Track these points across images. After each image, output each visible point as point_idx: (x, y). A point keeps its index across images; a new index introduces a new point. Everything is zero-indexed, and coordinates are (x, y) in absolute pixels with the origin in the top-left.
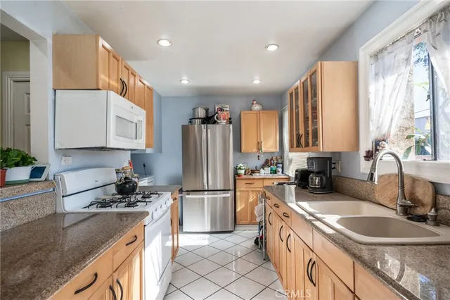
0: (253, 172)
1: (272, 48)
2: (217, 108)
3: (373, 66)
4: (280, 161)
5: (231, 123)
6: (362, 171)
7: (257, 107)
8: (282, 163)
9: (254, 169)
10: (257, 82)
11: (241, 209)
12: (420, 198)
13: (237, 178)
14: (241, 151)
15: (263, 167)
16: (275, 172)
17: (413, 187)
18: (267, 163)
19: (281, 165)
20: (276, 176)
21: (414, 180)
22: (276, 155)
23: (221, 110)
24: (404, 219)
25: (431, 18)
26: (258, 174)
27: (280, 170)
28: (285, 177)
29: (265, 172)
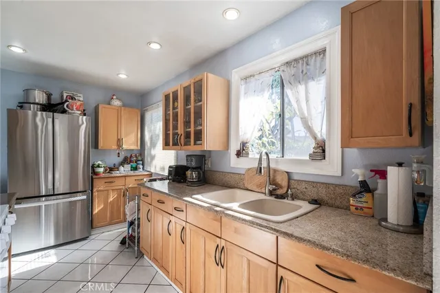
0: (111, 170)
1: (155, 46)
2: (65, 95)
3: (243, 86)
4: (140, 158)
5: (85, 115)
6: (232, 165)
7: (116, 103)
8: (143, 160)
9: (112, 166)
10: (123, 76)
11: (99, 211)
12: (279, 183)
13: (94, 177)
14: (98, 148)
15: (122, 164)
16: (136, 169)
17: (274, 176)
18: (126, 161)
19: (141, 162)
20: (137, 173)
21: (275, 171)
22: (136, 152)
23: (72, 98)
24: (272, 198)
25: (287, 63)
26: (118, 172)
27: (141, 167)
28: (148, 173)
29: (125, 170)
